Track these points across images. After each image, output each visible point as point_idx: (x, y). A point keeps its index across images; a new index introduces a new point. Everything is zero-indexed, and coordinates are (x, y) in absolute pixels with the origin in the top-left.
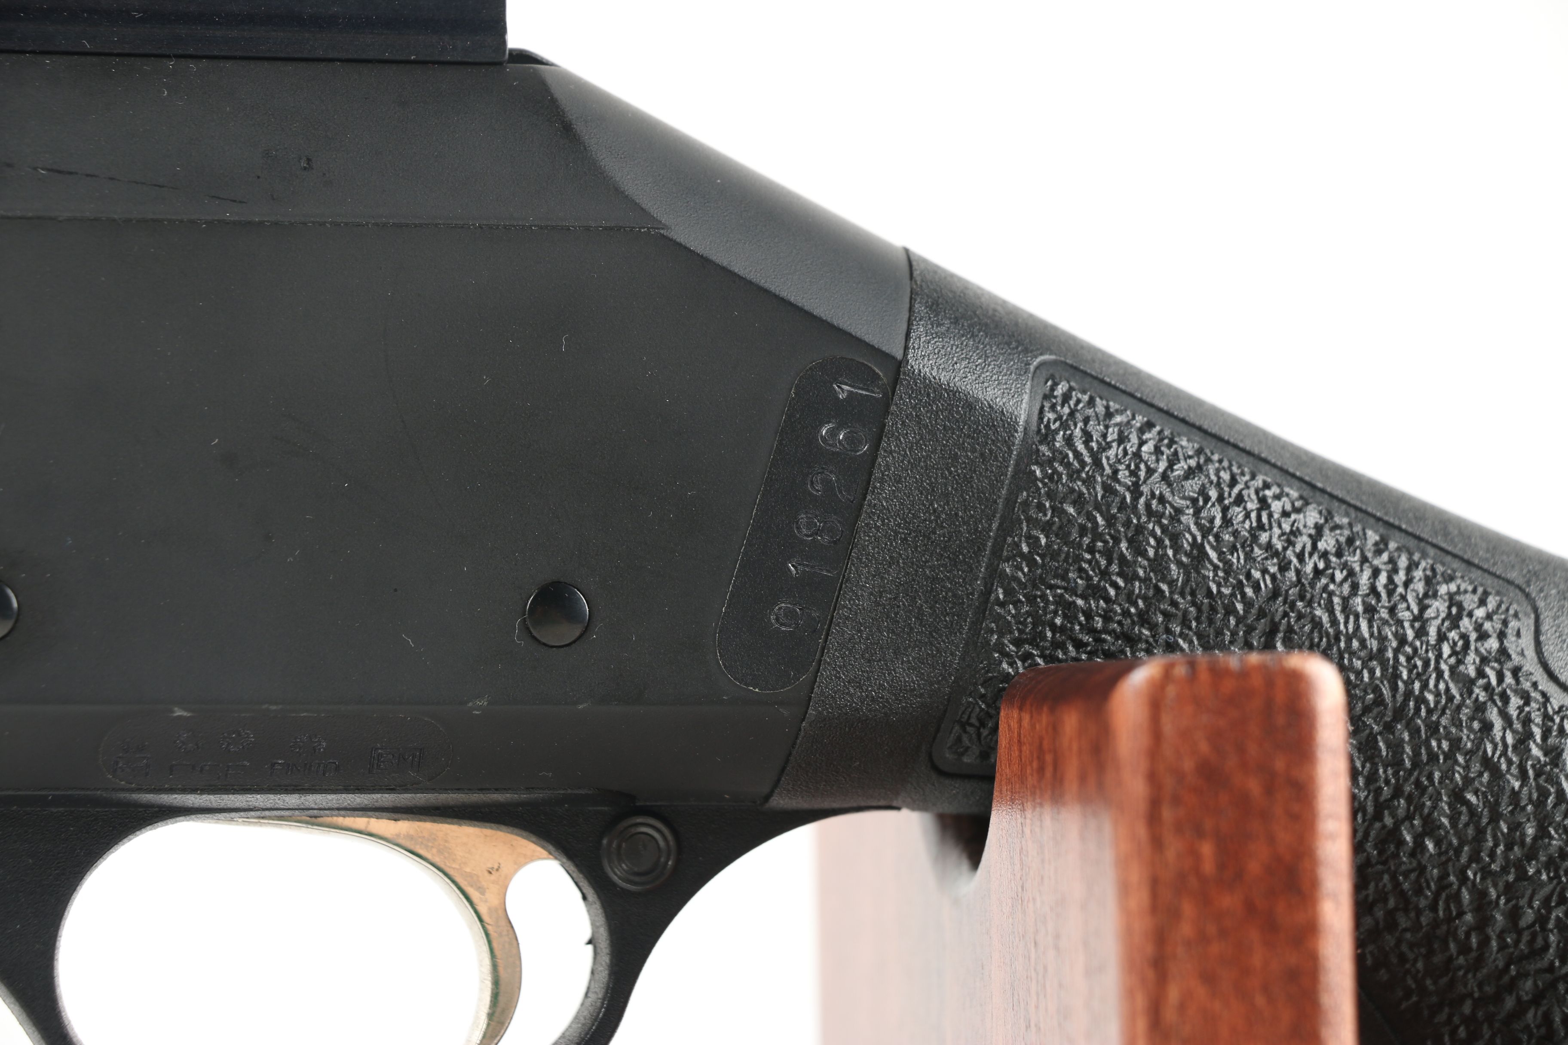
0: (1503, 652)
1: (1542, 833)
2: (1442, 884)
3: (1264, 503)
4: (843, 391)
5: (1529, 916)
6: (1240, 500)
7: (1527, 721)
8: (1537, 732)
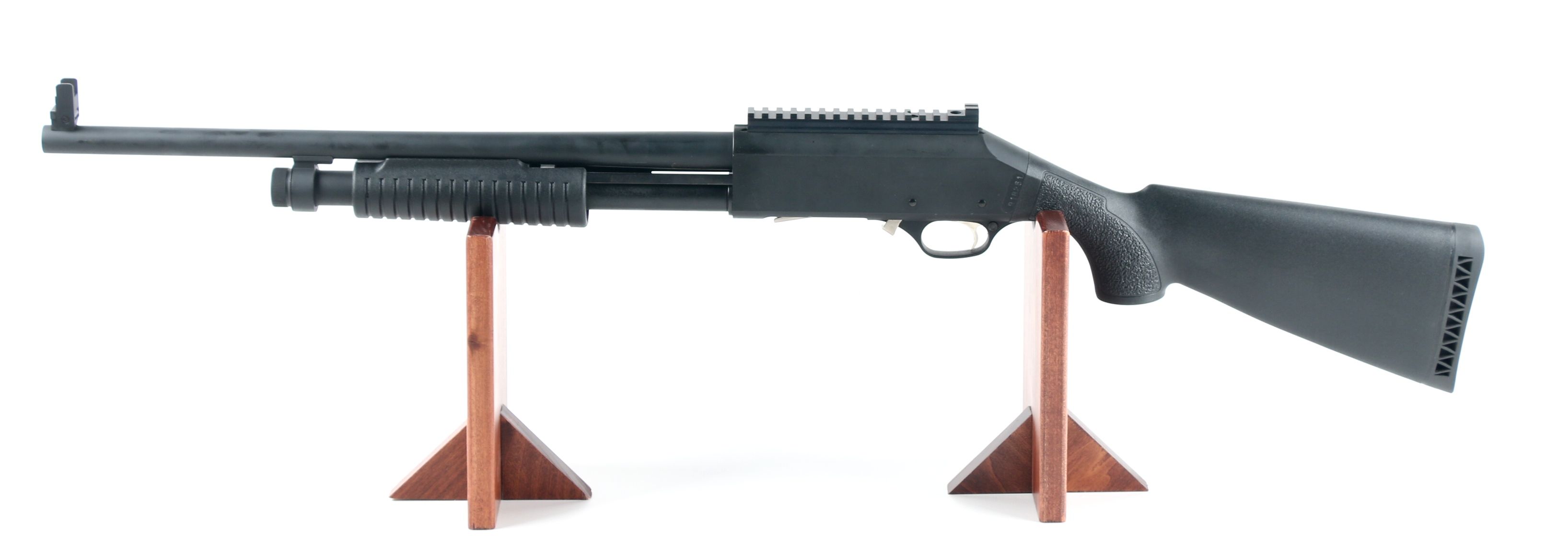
0: (1101, 208)
1: (1104, 230)
2: (1092, 235)
3: (1072, 190)
4: (1018, 177)
5: (1102, 240)
6: (1068, 189)
7: (1103, 216)
8: (1104, 218)
